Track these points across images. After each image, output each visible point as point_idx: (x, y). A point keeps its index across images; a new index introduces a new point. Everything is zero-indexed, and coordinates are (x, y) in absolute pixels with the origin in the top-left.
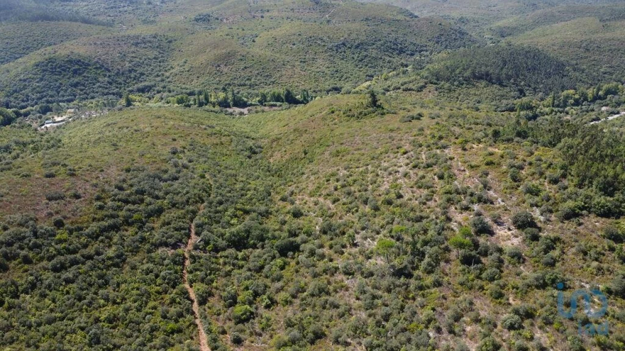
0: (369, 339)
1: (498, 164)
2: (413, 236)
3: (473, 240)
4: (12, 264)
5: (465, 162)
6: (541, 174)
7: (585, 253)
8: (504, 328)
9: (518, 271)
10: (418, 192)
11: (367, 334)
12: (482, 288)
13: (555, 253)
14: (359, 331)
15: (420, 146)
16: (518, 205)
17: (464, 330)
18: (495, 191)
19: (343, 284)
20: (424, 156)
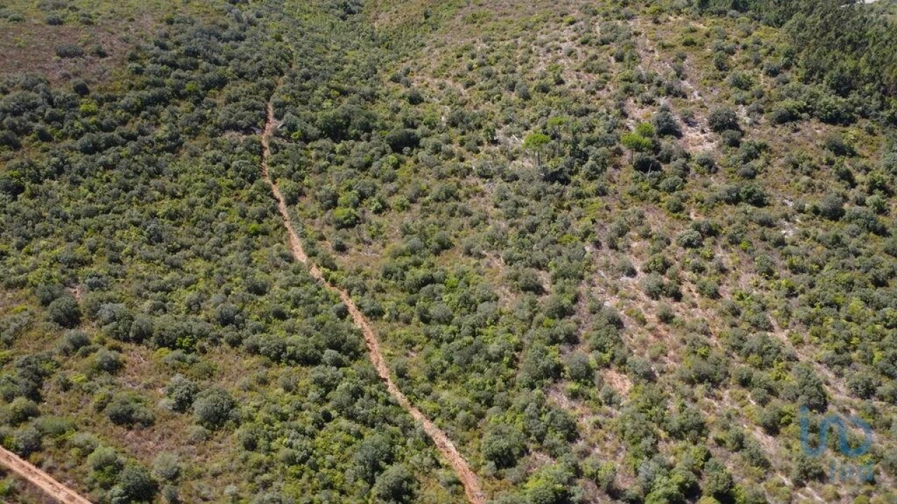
0: (509, 250)
1: (700, 45)
2: (574, 133)
3: (654, 142)
4: (25, 140)
5: (655, 40)
6: (757, 62)
7: (796, 166)
8: (680, 245)
9: (707, 182)
10: (585, 77)
11: (507, 246)
12: (657, 200)
13: (758, 163)
14: (496, 242)
15: (595, 13)
16: (719, 101)
17: (629, 247)
18: (691, 81)
19: (478, 188)
20: (598, 29)
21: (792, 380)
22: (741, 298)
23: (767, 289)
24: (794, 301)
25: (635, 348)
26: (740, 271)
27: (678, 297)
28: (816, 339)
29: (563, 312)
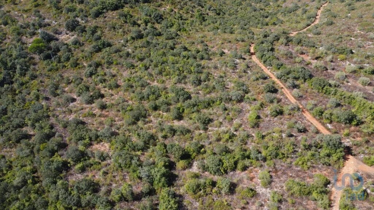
7: (114, 28)
8: (88, 77)
12: (64, 66)
22: (129, 80)
23: (136, 72)
24: (149, 70)
25: (98, 128)
26: (121, 72)
27: (102, 96)
28: (168, 76)
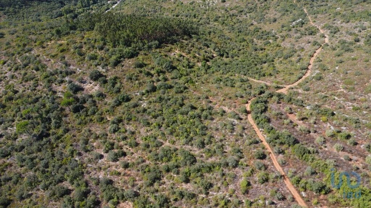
0: (42, 184)
1: (68, 50)
2: (38, 112)
3: (74, 98)
5: (48, 55)
6: (93, 47)
7: (131, 79)
8: (112, 133)
9: (105, 102)
10: (27, 85)
11: (40, 182)
12: (91, 120)
13: (118, 85)
14: (33, 183)
15: (13, 55)
16: (89, 68)
17: (93, 146)
18: (73, 65)
20: (19, 61)
21: (181, 158)
22: (146, 139)
23: (151, 130)
24: (162, 128)
25: (123, 187)
26: (139, 129)
27: (124, 154)
28: (177, 137)
29: (85, 194)
